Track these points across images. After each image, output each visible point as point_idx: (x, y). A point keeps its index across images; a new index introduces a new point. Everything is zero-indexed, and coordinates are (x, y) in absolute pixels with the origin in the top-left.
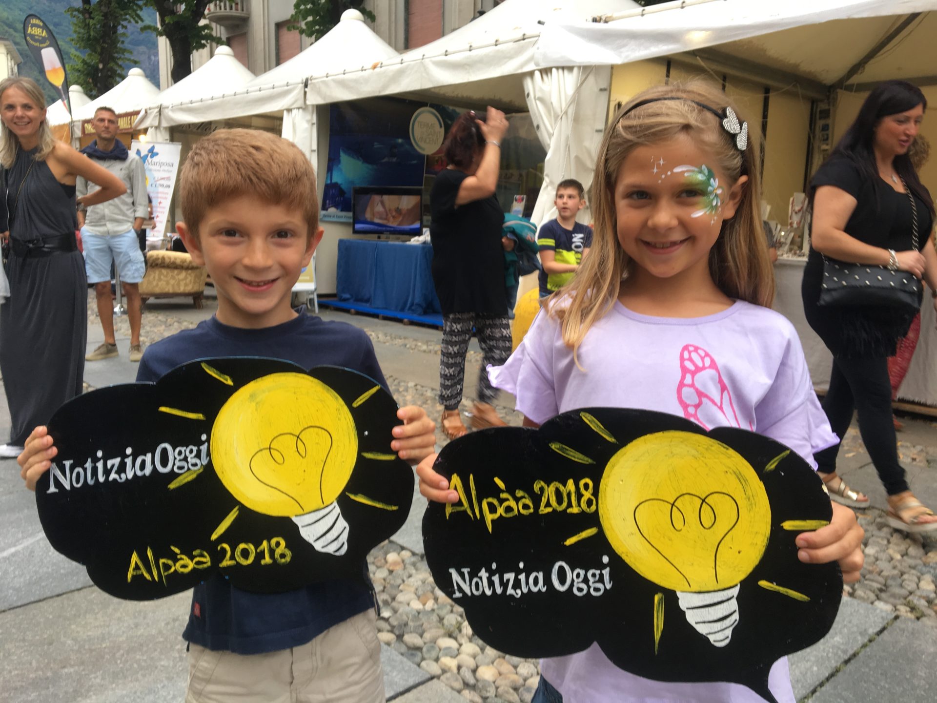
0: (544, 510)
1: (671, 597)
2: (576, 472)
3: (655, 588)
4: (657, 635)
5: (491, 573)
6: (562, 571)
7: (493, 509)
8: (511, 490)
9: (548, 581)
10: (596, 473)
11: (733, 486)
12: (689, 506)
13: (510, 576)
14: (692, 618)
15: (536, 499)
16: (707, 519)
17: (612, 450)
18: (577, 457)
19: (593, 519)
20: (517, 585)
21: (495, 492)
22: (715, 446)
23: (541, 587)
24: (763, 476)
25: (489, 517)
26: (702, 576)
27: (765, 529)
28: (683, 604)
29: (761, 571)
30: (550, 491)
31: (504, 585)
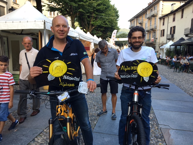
0: (131, 69)
1: (143, 77)
2: (135, 66)
3: (142, 77)
4: (141, 81)
5: (125, 75)
6: (132, 75)
7: (126, 69)
8: (128, 67)
9: (131, 76)
10: (137, 66)
11: (150, 67)
12: (146, 69)
13: (127, 76)
14: (144, 79)
15: (131, 68)
16: (147, 70)
17: (139, 64)
18: (136, 64)
19: (136, 70)
20: (128, 77)
21: (127, 67)
22: (149, 63)
23: (130, 77)
24: (152, 66)
25: (126, 70)
26: (146, 75)
27: (152, 71)
28: (144, 78)
29: (151, 75)
30: (132, 67)
31: (126, 77)
